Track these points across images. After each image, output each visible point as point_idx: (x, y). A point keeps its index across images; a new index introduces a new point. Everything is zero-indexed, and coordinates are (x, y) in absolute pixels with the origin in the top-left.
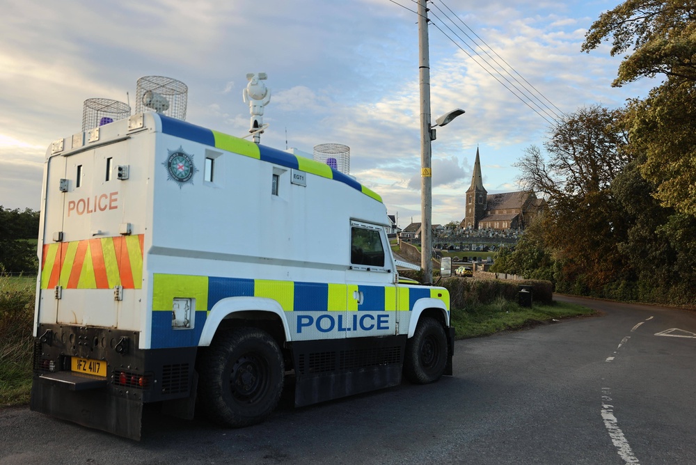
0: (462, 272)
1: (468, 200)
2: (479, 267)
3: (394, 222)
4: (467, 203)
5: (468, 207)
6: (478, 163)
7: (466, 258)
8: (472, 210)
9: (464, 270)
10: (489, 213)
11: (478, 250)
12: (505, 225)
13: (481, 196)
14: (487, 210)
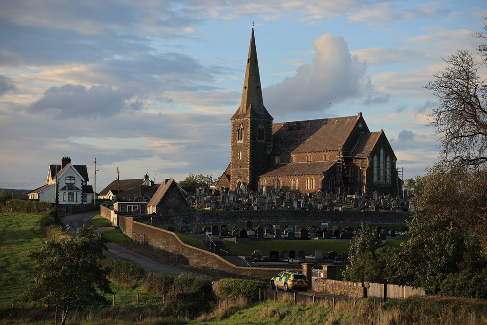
0: (289, 283)
1: (237, 133)
2: (314, 270)
3: (87, 179)
4: (234, 140)
5: (235, 149)
6: (253, 61)
7: (276, 253)
8: (245, 155)
9: (291, 278)
10: (278, 160)
11: (292, 236)
12: (312, 184)
13: (261, 126)
14: (274, 154)
